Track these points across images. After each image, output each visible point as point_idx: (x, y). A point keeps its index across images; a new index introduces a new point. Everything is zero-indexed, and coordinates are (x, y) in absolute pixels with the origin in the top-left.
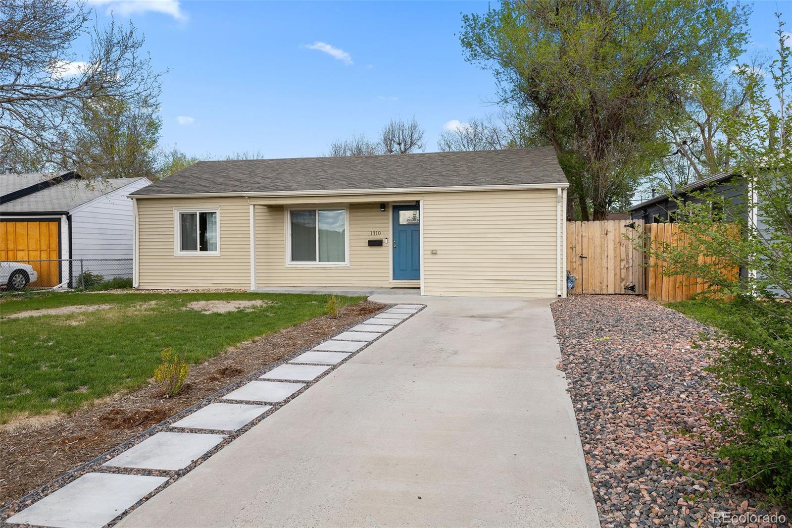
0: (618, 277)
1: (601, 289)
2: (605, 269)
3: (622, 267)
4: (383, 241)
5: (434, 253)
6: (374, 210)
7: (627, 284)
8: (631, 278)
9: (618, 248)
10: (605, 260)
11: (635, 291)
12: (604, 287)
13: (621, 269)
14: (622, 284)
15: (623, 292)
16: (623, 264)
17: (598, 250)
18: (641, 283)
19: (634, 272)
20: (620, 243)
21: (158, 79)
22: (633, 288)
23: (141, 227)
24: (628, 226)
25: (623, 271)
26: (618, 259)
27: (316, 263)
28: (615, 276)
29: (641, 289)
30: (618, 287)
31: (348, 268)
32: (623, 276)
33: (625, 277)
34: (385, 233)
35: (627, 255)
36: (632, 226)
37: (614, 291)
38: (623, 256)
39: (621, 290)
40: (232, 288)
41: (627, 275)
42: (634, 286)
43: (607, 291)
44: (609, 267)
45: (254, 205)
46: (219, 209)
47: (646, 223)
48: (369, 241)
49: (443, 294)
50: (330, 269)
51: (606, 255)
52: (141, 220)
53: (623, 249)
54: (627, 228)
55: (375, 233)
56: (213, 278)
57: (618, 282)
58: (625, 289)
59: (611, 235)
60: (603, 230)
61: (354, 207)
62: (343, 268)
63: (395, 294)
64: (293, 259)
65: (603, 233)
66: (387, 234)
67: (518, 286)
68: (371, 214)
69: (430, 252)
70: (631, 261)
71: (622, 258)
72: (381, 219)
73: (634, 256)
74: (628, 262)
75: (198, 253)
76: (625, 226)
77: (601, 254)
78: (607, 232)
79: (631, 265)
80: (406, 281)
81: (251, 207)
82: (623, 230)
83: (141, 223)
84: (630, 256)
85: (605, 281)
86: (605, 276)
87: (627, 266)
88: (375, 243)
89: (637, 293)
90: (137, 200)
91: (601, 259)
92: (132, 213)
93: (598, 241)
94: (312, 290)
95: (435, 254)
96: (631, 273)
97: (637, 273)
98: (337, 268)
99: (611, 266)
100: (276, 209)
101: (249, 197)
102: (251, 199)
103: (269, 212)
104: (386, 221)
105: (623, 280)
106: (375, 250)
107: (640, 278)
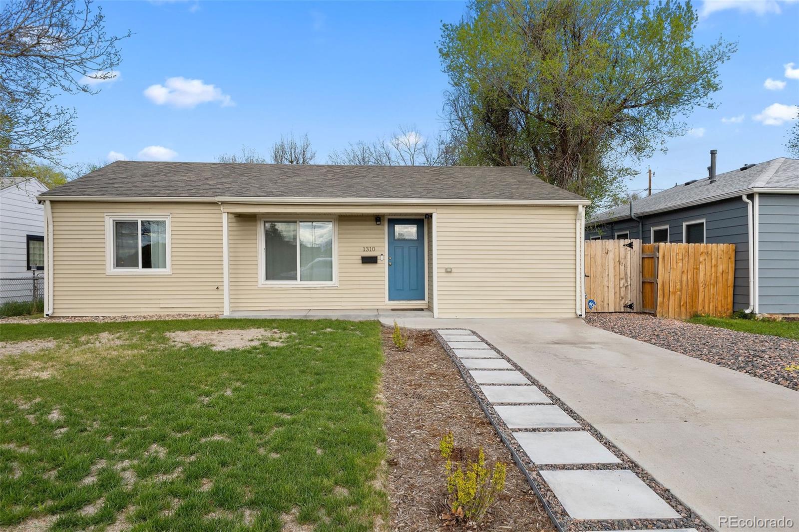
0: (618, 295)
1: (603, 307)
2: (606, 288)
3: (621, 286)
4: (378, 258)
5: (448, 271)
6: (367, 223)
7: (626, 302)
8: (629, 296)
9: (618, 267)
10: (606, 279)
11: (633, 309)
12: (606, 306)
13: (620, 288)
14: (622, 303)
15: (623, 311)
16: (622, 282)
17: (600, 269)
18: (638, 302)
19: (632, 291)
20: (619, 261)
21: (116, 43)
22: (631, 306)
23: (56, 237)
24: (627, 245)
25: (623, 289)
26: (618, 278)
27: (298, 283)
28: (615, 294)
29: (638, 307)
30: (617, 305)
31: (336, 288)
32: (622, 295)
33: (624, 295)
34: (380, 249)
35: (626, 274)
36: (630, 245)
37: (615, 309)
38: (623, 275)
39: (620, 309)
40: (188, 313)
41: (626, 294)
42: (633, 304)
43: (608, 309)
44: (610, 286)
45: (228, 213)
46: (169, 218)
47: (643, 243)
48: (362, 257)
49: (459, 316)
50: (315, 289)
51: (607, 274)
52: (56, 228)
53: (622, 268)
54: (626, 247)
55: (368, 249)
56: (161, 301)
57: (618, 300)
58: (624, 307)
59: (611, 254)
60: (604, 249)
61: (343, 220)
62: (330, 288)
63: (405, 317)
64: (268, 277)
65: (604, 252)
66: (382, 249)
67: (537, 306)
68: (363, 227)
69: (444, 270)
70: (629, 280)
71: (621, 277)
72: (376, 234)
73: (632, 275)
74: (626, 281)
75: (140, 270)
76: (624, 245)
77: (603, 273)
78: (608, 251)
79: (629, 283)
80: (404, 302)
81: (225, 216)
82: (622, 249)
83: (56, 232)
84: (629, 275)
85: (606, 299)
86: (606, 295)
87: (626, 285)
88: (369, 260)
89: (635, 311)
90: (52, 202)
91: (603, 278)
92: (42, 219)
93: (599, 260)
94: (304, 313)
95: (450, 272)
96: (629, 292)
97: (635, 291)
98: (323, 288)
99: (611, 285)
100: (245, 219)
101: (223, 203)
102: (225, 206)
103: (238, 221)
104: (381, 236)
105: (622, 298)
106: (370, 267)
107: (638, 295)
